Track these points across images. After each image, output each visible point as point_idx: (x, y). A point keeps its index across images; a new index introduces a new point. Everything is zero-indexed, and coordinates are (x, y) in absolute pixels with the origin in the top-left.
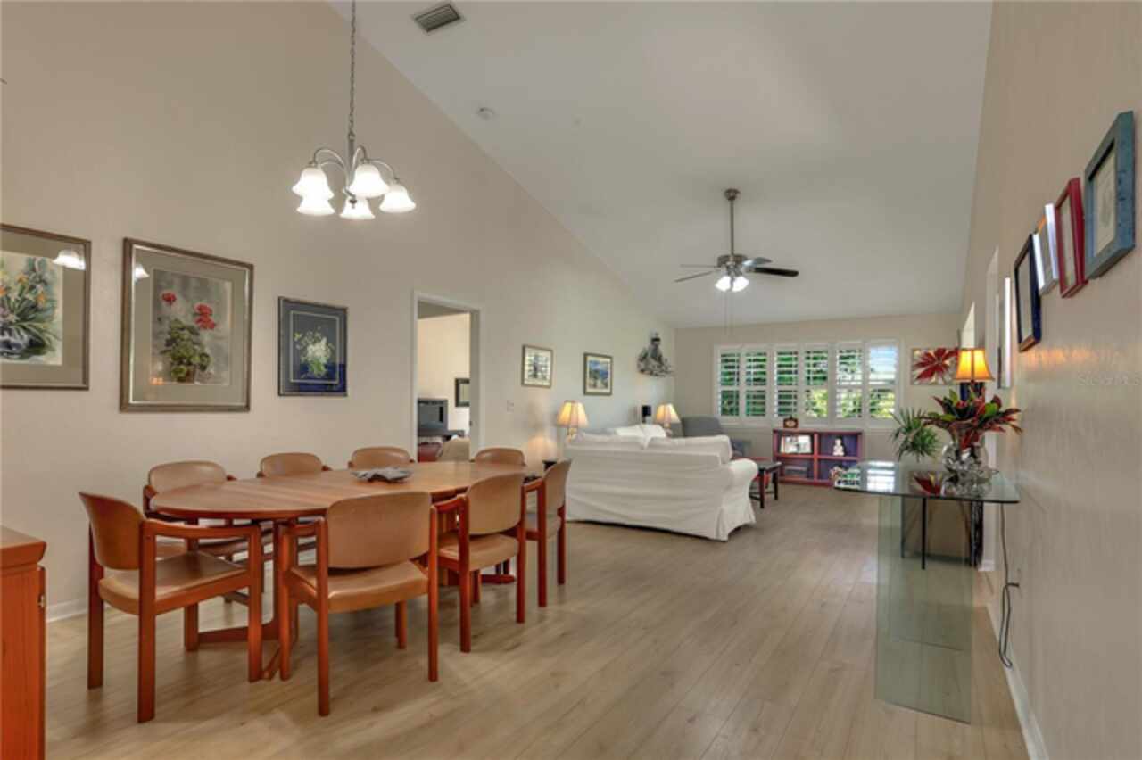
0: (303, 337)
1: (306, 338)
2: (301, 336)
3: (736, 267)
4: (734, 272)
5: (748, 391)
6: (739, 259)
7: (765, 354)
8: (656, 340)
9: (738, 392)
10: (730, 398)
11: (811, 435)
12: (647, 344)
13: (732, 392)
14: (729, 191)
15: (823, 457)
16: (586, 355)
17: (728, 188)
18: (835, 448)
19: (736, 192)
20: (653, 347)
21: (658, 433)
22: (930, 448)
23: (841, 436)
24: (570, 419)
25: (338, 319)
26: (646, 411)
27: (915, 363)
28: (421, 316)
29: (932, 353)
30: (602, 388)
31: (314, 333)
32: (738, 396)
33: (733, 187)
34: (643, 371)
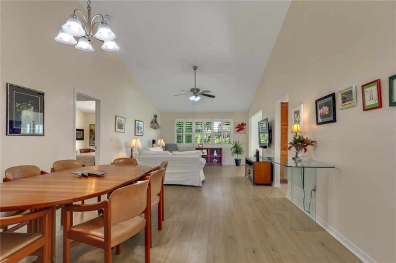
0: (21, 106)
1: (22, 106)
2: (20, 104)
3: (197, 93)
4: (196, 94)
5: (186, 135)
6: (198, 90)
7: (191, 123)
8: (156, 116)
9: (182, 135)
10: (179, 137)
11: (207, 149)
12: (153, 118)
13: (180, 135)
14: (195, 67)
15: (211, 156)
16: (135, 121)
17: (194, 66)
18: (214, 153)
19: (197, 67)
20: (155, 118)
21: (160, 150)
22: (241, 152)
23: (216, 149)
24: (136, 145)
25: (39, 98)
26: (154, 142)
27: (236, 127)
28: (78, 100)
29: (240, 124)
30: (140, 133)
31: (27, 104)
32: (182, 137)
33: (197, 66)
34: (152, 127)
